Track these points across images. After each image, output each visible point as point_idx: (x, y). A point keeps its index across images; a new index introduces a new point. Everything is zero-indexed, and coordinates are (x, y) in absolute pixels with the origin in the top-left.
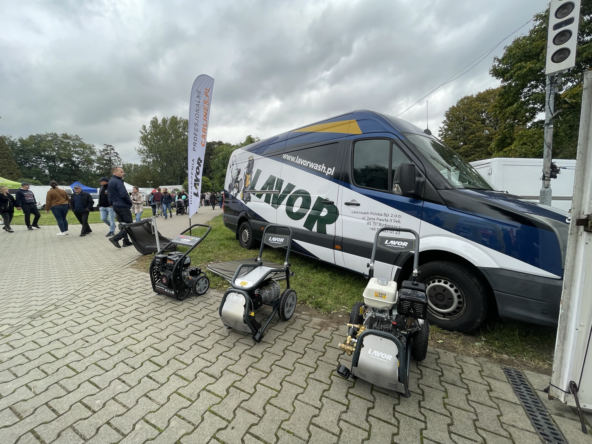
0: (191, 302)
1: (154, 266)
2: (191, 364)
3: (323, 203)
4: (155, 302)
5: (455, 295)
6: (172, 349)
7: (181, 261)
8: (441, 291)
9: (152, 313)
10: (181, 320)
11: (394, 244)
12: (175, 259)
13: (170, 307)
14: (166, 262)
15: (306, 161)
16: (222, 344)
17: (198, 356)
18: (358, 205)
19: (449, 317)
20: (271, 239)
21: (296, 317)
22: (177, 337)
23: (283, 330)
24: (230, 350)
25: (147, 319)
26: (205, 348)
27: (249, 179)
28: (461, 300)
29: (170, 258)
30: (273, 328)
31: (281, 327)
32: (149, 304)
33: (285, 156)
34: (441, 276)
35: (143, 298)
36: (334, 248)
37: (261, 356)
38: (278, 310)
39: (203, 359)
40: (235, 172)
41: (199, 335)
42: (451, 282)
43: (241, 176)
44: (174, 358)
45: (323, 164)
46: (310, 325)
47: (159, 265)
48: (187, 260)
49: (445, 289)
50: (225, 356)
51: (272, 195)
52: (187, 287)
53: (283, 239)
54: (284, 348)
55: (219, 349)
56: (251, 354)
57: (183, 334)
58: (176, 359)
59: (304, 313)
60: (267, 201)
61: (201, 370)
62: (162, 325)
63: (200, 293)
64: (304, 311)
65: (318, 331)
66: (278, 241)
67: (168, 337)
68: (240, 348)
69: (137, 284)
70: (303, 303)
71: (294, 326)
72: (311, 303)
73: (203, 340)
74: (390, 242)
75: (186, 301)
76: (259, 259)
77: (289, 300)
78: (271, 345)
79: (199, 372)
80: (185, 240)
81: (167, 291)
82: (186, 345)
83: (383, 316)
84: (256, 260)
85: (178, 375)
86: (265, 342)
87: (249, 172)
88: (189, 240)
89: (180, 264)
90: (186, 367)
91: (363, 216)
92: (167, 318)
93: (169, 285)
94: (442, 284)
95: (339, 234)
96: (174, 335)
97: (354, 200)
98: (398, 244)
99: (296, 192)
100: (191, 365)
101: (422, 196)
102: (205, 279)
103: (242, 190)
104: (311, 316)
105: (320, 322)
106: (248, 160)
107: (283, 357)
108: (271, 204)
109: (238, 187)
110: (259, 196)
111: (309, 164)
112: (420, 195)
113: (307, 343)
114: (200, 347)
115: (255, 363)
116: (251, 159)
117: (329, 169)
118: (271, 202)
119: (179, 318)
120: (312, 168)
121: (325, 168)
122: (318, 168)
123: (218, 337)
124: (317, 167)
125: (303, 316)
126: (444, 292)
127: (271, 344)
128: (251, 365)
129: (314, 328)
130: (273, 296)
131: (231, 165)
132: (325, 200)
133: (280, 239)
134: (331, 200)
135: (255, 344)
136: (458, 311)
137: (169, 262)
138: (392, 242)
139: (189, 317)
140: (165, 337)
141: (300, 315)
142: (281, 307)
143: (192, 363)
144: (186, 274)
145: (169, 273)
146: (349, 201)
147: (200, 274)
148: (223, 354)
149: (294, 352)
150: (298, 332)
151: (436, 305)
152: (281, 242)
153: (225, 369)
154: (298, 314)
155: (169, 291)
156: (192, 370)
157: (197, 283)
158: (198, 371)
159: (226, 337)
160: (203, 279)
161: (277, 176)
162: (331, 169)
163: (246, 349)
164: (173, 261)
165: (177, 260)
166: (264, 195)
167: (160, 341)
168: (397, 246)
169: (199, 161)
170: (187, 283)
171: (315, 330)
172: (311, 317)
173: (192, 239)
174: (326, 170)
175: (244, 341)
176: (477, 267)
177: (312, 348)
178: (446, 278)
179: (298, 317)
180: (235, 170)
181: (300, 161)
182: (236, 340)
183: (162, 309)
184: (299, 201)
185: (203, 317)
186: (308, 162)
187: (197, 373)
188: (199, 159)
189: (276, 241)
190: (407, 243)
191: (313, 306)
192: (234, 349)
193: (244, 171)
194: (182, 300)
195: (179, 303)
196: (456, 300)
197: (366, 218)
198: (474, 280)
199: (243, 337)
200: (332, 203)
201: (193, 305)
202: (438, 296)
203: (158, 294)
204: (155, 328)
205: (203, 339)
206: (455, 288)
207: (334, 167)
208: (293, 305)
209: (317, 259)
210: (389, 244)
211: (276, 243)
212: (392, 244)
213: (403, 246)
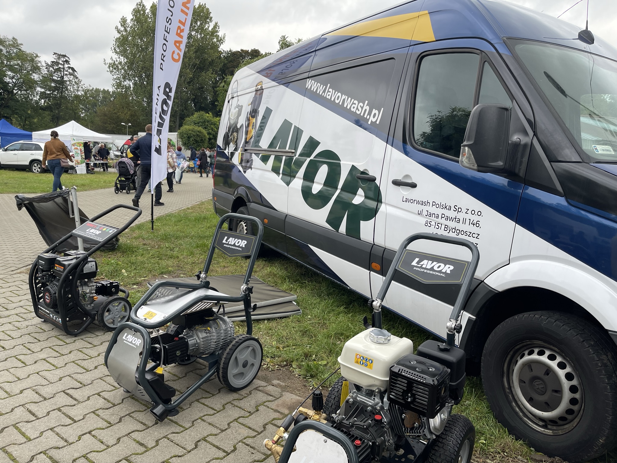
0: (90, 340)
1: (37, 273)
2: (35, 439)
3: (359, 178)
4: (32, 335)
5: (566, 384)
6: (19, 411)
7: (76, 266)
8: (540, 373)
9: (19, 350)
10: (57, 368)
11: (429, 267)
12: (66, 263)
13: (51, 345)
14: (53, 268)
15: (339, 94)
16: (101, 415)
17: (51, 429)
18: (414, 186)
19: (555, 428)
20: (226, 241)
21: (256, 389)
22: (36, 395)
23: (218, 407)
24: (108, 427)
25: (6, 360)
26: (70, 418)
27: (253, 126)
28: (577, 396)
29: (59, 261)
30: (203, 401)
31: (217, 401)
32: (21, 336)
33: (310, 84)
34: (545, 341)
35: (17, 324)
36: (370, 268)
37: (154, 444)
38: (218, 372)
39: (57, 434)
40: (234, 111)
41: (71, 397)
42: (564, 358)
43: (242, 121)
44: (15, 426)
45: (367, 102)
46: (273, 405)
47: (43, 271)
48: (89, 267)
49: (549, 371)
50: (93, 436)
51: (284, 158)
52: (86, 313)
53: (246, 242)
54: (202, 437)
55: (93, 422)
56: (139, 439)
57: (47, 391)
58: (17, 428)
59: (275, 382)
60: (276, 170)
61: (45, 451)
62: (22, 373)
63: (111, 326)
64: (278, 379)
65: (281, 417)
66: (236, 244)
67: (21, 392)
68: (129, 425)
69: (20, 301)
70: (286, 365)
71: (242, 404)
72: (300, 367)
73: (74, 405)
74: (422, 263)
75: (82, 337)
76: (203, 275)
77: (243, 355)
78: (182, 429)
79: (41, 453)
80: (92, 231)
81: (53, 316)
82: (40, 409)
83: (370, 402)
84: (199, 277)
85: (7, 452)
86: (176, 423)
87: (254, 113)
88: (98, 232)
89: (75, 273)
90: (25, 442)
91: (420, 207)
92: (35, 362)
93: (54, 306)
94: (544, 358)
95: (380, 241)
96: (33, 390)
97: (407, 176)
98: (435, 268)
99: (320, 155)
100: (34, 441)
101: (522, 174)
102: (123, 303)
103: (241, 146)
104: (284, 389)
105: (294, 401)
106: (254, 89)
107: (189, 452)
108: (281, 176)
109: (236, 141)
110: (265, 159)
111: (344, 99)
112: (517, 171)
113: (246, 435)
114: (63, 415)
115: (137, 454)
116: (259, 87)
117: (374, 111)
118: (281, 172)
119: (55, 364)
120: (348, 108)
121: (368, 108)
122: (357, 108)
123: (101, 402)
124: (356, 106)
125: (270, 388)
126: (547, 377)
127: (183, 427)
128: (127, 457)
129: (276, 411)
130: (213, 345)
131: (230, 97)
132: (363, 173)
133: (240, 240)
134: (371, 173)
135: (156, 423)
136: (569, 417)
137: (57, 267)
138: (425, 262)
139: (72, 364)
140: (18, 392)
141: (265, 384)
142: (222, 366)
143: (38, 438)
144: (88, 290)
145: (54, 287)
146: (400, 178)
147: (117, 292)
148: (93, 433)
149: (214, 446)
150: (242, 413)
151: (530, 400)
152: (242, 247)
153: (82, 456)
154: (263, 383)
155: (56, 318)
156: (32, 448)
157: (106, 308)
158: (39, 452)
159: (114, 405)
160: (120, 303)
161: (295, 123)
162: (377, 112)
163: (135, 429)
164: (64, 265)
165: (69, 265)
166: (272, 158)
167: (7, 396)
168: (431, 272)
169: (168, 90)
170: (89, 307)
171: (277, 415)
172: (283, 391)
173: (104, 230)
174: (370, 114)
175: (140, 416)
176: (607, 331)
177: (252, 445)
178: (554, 348)
179: (260, 388)
180: (235, 108)
181: (330, 94)
182: (128, 413)
183: (36, 347)
184: (323, 172)
185: (96, 368)
186: (344, 97)
187: (37, 455)
188: (167, 85)
189: (234, 245)
190: (452, 268)
191: (302, 373)
192: (115, 427)
193: (246, 109)
194: (76, 335)
195: (69, 340)
196: (567, 395)
197: (425, 213)
198: (604, 357)
199: (144, 409)
200: (373, 179)
201: (91, 346)
202: (536, 383)
203: (45, 321)
204: (10, 375)
205: (75, 402)
206: (568, 369)
207: (382, 109)
208: (253, 365)
209: (345, 286)
210: (420, 266)
211: (234, 248)
212: (424, 266)
213: (443, 273)
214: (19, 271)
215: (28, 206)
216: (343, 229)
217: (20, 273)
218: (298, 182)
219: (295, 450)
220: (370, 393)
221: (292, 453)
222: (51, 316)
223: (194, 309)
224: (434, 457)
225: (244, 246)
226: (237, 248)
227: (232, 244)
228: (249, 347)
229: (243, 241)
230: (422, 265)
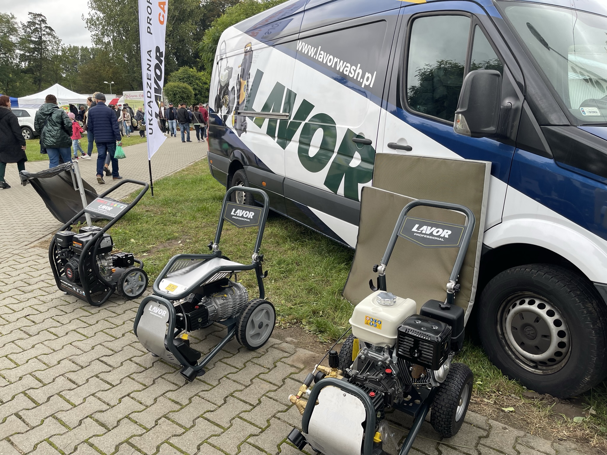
0: (113, 309)
1: (56, 249)
2: (79, 405)
3: (355, 142)
4: (58, 307)
5: (555, 330)
6: (60, 381)
7: (94, 242)
8: (531, 321)
9: (49, 323)
10: (88, 338)
11: (428, 232)
12: (84, 240)
13: (78, 316)
14: (71, 245)
15: (331, 57)
16: (136, 379)
17: (93, 395)
18: (409, 149)
19: (544, 368)
20: (234, 213)
21: (272, 346)
22: (73, 364)
23: (240, 365)
24: (144, 389)
25: (38, 334)
26: (108, 383)
27: (245, 88)
28: (565, 340)
29: (77, 238)
30: (225, 360)
31: (238, 360)
32: (48, 310)
33: (300, 45)
34: (535, 292)
35: (42, 298)
37: (187, 402)
38: (236, 333)
39: (99, 399)
40: (224, 73)
41: (106, 363)
42: (552, 306)
43: (233, 83)
44: (58, 394)
45: (359, 65)
46: (289, 361)
47: (62, 248)
48: (105, 244)
49: (538, 318)
50: (132, 398)
51: (279, 121)
52: (107, 285)
53: (253, 214)
54: (229, 393)
55: (129, 386)
56: (173, 398)
57: (83, 360)
58: (61, 396)
59: (289, 339)
60: (270, 132)
61: (91, 415)
62: (57, 344)
63: (131, 295)
64: (291, 337)
65: (297, 371)
66: (244, 216)
67: (59, 363)
68: (162, 386)
69: (40, 275)
70: (297, 323)
71: (261, 361)
72: (309, 323)
73: (110, 371)
74: (421, 229)
75: (105, 307)
76: (214, 246)
77: (258, 317)
78: (210, 387)
79: (87, 417)
80: (104, 207)
82: (80, 377)
84: (211, 247)
85: (56, 418)
86: (204, 382)
87: (244, 74)
88: (110, 209)
89: (93, 249)
90: (71, 409)
92: (67, 334)
93: (76, 280)
94: (534, 307)
96: (70, 360)
97: (402, 140)
98: (435, 233)
99: (316, 117)
100: (79, 407)
101: (513, 137)
102: (139, 273)
103: (234, 108)
104: (297, 345)
105: (307, 355)
106: (243, 50)
107: (220, 407)
108: (276, 139)
109: (228, 104)
110: (259, 123)
111: (336, 62)
112: (508, 135)
113: (268, 389)
114: (101, 381)
115: (174, 411)
116: (248, 48)
117: (367, 75)
118: (276, 135)
119: (85, 334)
120: (341, 71)
121: (360, 71)
122: (350, 71)
123: (133, 367)
124: (348, 69)
125: (284, 345)
126: (537, 324)
127: (211, 385)
128: (165, 415)
129: (292, 366)
130: (230, 310)
131: (219, 59)
132: (358, 136)
133: (248, 212)
134: (368, 136)
135: (187, 383)
136: (558, 358)
137: (76, 244)
138: (425, 228)
139: (101, 333)
140: (56, 363)
141: (280, 342)
142: (240, 328)
143: (82, 403)
144: (105, 263)
145: (74, 263)
146: (395, 141)
147: (132, 263)
148: (131, 395)
149: (241, 400)
150: (262, 370)
151: (522, 345)
153: (125, 417)
154: (277, 341)
155: (79, 291)
156: (78, 413)
157: (124, 279)
158: (85, 416)
159: (146, 369)
160: (137, 273)
161: (288, 86)
162: (370, 75)
163: (169, 389)
164: (82, 242)
165: (87, 242)
166: (266, 121)
167: (46, 367)
168: (431, 237)
169: (158, 54)
170: (108, 279)
171: (293, 370)
172: (296, 347)
173: (115, 205)
174: (363, 77)
175: (171, 377)
176: (592, 282)
177: (274, 398)
178: (543, 298)
179: (276, 346)
180: (225, 70)
181: (322, 56)
182: (159, 375)
183: (65, 319)
184: (318, 136)
185: (123, 335)
186: (336, 60)
187: (84, 419)
189: (242, 217)
190: (450, 232)
191: (311, 329)
192: (151, 389)
193: (237, 71)
194: (99, 306)
195: (94, 310)
196: (555, 339)
198: (589, 305)
199: (173, 371)
200: (369, 143)
201: (114, 315)
203: (67, 294)
204: (45, 347)
205: (110, 369)
206: (556, 317)
207: (375, 72)
208: (267, 325)
209: (345, 244)
210: (420, 231)
211: (242, 219)
212: (424, 232)
213: (442, 238)
214: (32, 245)
215: (33, 181)
216: (341, 191)
217: (34, 247)
218: (293, 145)
219: (318, 403)
220: (380, 350)
221: (316, 406)
222: (75, 289)
223: (211, 280)
224: (438, 401)
225: (252, 218)
226: (246, 220)
227: (241, 215)
228: (263, 310)
229: (251, 213)
230: (422, 231)
